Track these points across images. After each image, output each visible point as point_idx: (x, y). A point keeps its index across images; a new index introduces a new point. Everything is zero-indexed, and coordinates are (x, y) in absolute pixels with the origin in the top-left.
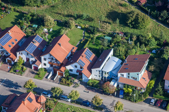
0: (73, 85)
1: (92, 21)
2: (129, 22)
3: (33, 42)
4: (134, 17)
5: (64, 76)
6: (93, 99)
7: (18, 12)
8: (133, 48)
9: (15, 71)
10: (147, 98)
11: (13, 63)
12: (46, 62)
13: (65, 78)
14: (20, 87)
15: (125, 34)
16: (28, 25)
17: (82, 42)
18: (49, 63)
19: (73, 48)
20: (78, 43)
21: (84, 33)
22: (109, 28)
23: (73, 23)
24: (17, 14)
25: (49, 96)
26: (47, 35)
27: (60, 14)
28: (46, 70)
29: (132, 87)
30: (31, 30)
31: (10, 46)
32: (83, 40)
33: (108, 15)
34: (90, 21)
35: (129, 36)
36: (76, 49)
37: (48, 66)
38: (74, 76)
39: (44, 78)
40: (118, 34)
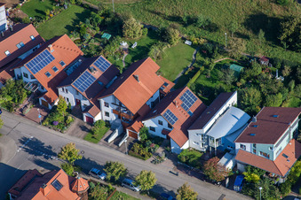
0: (152, 159)
1: (215, 31)
2: (282, 38)
3: (90, 70)
4: (292, 29)
5: (139, 139)
6: (178, 191)
7: (82, 5)
8: (279, 91)
9: (52, 123)
10: (286, 194)
11: (50, 107)
12: (109, 110)
13: (139, 142)
14: (55, 155)
15: (272, 61)
16: (95, 33)
17: (186, 73)
18: (114, 111)
19: (166, 84)
20: (180, 75)
21: (195, 55)
22: (242, 48)
23: (176, 34)
24: (81, 10)
25: (103, 178)
26: (126, 54)
27: (158, 14)
28: (108, 124)
29: (260, 171)
30: (97, 44)
31: (48, 75)
32: (190, 69)
33: (247, 20)
34: (211, 31)
35: (279, 65)
36: (171, 85)
37: (113, 117)
38: (157, 140)
39: (102, 140)
40: (258, 60)
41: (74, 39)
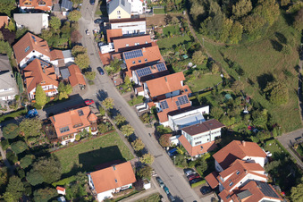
0: (147, 124)
3: (152, 67)
5: (151, 112)
9: (120, 88)
10: (190, 167)
16: (183, 53)
17: (205, 90)
19: (186, 91)
24: (188, 40)
26: (186, 69)
28: (145, 100)
29: (185, 150)
30: (178, 59)
31: (134, 63)
32: (209, 89)
39: (134, 106)
41: (170, 52)
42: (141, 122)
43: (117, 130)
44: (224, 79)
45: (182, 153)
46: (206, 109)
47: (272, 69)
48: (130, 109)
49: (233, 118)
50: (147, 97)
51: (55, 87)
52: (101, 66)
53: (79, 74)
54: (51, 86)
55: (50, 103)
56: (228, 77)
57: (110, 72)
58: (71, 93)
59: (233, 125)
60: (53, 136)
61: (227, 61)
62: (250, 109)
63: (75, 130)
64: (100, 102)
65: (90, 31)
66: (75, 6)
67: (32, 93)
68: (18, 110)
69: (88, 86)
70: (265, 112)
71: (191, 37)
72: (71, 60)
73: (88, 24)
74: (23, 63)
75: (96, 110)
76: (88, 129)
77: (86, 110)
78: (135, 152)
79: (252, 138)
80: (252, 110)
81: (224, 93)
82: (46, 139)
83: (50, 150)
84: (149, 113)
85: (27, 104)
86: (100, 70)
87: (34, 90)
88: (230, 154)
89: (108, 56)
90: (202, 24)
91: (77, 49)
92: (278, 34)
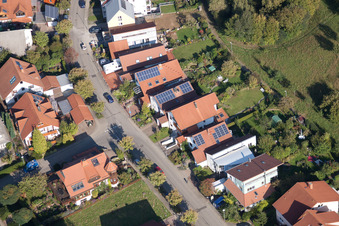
0: (179, 166)
3: (175, 90)
5: (182, 149)
9: (137, 119)
10: (244, 221)
12: (172, 122)
16: (208, 63)
17: (244, 112)
18: (174, 124)
19: (222, 115)
21: (261, 101)
23: (254, 81)
24: (212, 44)
26: (216, 86)
28: (170, 132)
29: (234, 198)
30: (203, 72)
31: (150, 85)
32: (249, 110)
33: (312, 86)
36: (226, 118)
39: (159, 142)
41: (192, 64)
42: (171, 164)
43: (143, 178)
44: (265, 94)
45: (231, 202)
46: (253, 141)
47: (325, 75)
48: (154, 146)
49: (288, 149)
50: (174, 128)
51: (56, 128)
52: (108, 91)
53: (82, 106)
54: (50, 128)
55: (52, 149)
56: (271, 91)
57: (120, 99)
58: (77, 132)
59: (289, 157)
60: (64, 196)
61: (266, 69)
62: (306, 134)
63: (91, 185)
64: (115, 141)
65: (86, 44)
66: (62, 12)
67: (28, 139)
68: (14, 163)
69: (96, 120)
70: (327, 137)
71: (215, 41)
72: (69, 87)
73: (81, 34)
74: (9, 98)
75: (111, 154)
76: (107, 182)
77: (101, 158)
78: (171, 207)
79: (317, 174)
80: (309, 136)
81: (270, 115)
82: (55, 200)
83: (63, 215)
84: (180, 151)
85: (22, 152)
86: (109, 98)
87: (30, 135)
88: (295, 202)
89: (115, 76)
90: (227, 25)
91: (76, 73)
92: (322, 27)
